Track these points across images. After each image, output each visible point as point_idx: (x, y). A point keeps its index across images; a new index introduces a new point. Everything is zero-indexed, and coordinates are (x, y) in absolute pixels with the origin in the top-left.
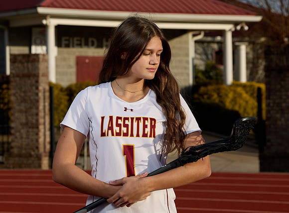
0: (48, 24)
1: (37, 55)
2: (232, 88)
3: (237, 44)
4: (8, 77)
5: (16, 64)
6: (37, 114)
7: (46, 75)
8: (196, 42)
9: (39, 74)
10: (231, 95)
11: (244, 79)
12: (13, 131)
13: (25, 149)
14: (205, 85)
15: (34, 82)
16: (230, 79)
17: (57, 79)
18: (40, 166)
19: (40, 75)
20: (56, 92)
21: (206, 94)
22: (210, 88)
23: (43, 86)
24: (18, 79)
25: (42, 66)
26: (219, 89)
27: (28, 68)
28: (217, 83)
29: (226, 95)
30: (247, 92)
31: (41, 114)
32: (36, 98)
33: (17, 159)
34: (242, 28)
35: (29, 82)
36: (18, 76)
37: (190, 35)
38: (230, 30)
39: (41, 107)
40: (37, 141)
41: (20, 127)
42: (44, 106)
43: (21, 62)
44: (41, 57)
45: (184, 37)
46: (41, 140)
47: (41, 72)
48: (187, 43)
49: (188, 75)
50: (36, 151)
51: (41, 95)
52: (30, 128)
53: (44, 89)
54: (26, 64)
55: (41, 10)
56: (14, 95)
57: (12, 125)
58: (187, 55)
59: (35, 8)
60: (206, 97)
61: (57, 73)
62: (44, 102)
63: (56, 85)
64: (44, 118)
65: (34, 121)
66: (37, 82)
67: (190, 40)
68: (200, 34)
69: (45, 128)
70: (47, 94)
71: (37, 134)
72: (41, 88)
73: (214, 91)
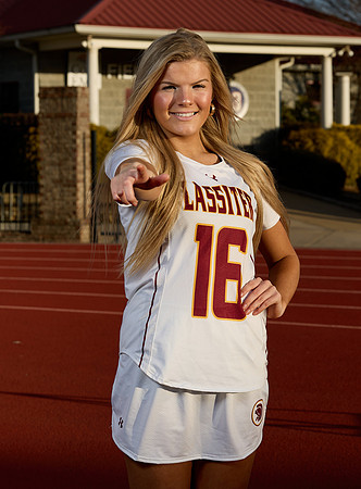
0: (90, 47)
1: (74, 88)
2: (332, 133)
3: (338, 74)
4: (36, 117)
5: (47, 101)
6: (74, 168)
7: (87, 115)
8: (284, 71)
9: (76, 113)
10: (330, 142)
11: (346, 121)
12: (42, 190)
13: (59, 214)
14: (297, 128)
15: (70, 124)
16: (329, 121)
17: (100, 120)
18: (78, 237)
19: (79, 115)
20: (99, 137)
21: (298, 140)
22: (302, 132)
23: (83, 130)
24: (49, 120)
25: (80, 104)
26: (314, 134)
27: (62, 106)
28: (313, 127)
29: (325, 142)
30: (351, 139)
31: (80, 168)
32: (74, 146)
33: (48, 227)
34: (346, 53)
35: (64, 124)
36: (48, 117)
37: (277, 61)
38: (330, 56)
39: (80, 159)
40: (75, 204)
41: (52, 185)
42: (84, 157)
43: (53, 98)
44: (79, 91)
45: (269, 64)
46: (80, 202)
47: (79, 112)
48: (273, 72)
49: (274, 114)
50: (74, 217)
51: (79, 141)
52: (65, 186)
53: (84, 134)
54: (59, 101)
55: (80, 28)
56: (44, 141)
57: (42, 182)
58: (273, 89)
59: (73, 25)
60: (297, 144)
61: (101, 111)
62: (84, 152)
63: (100, 128)
64: (84, 173)
65: (70, 178)
66: (74, 124)
67: (277, 68)
68: (289, 61)
69: (85, 187)
70: (88, 141)
71: (75, 194)
72: (79, 133)
73: (309, 136)
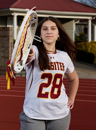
0: (14, 15)
2: (91, 44)
3: (93, 25)
6: (8, 53)
7: (13, 36)
9: (9, 35)
16: (90, 40)
21: (80, 46)
22: (82, 43)
23: (11, 41)
25: (11, 32)
26: (85, 44)
27: (5, 33)
29: (88, 46)
32: (8, 46)
35: (5, 39)
38: (90, 19)
39: (10, 50)
43: (2, 31)
45: (71, 22)
49: (73, 38)
51: (10, 44)
52: (5, 58)
55: (11, 9)
66: (8, 39)
68: (78, 21)
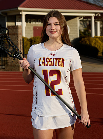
0: (22, 14)
3: (96, 21)
8: (80, 21)
10: (94, 41)
11: (99, 35)
12: (8, 56)
14: (84, 37)
15: (16, 37)
17: (26, 35)
18: (19, 70)
19: (19, 34)
20: (25, 41)
21: (84, 41)
22: (86, 38)
28: (89, 37)
30: (100, 40)
32: (17, 43)
33: (10, 67)
34: (98, 15)
37: (78, 18)
38: (93, 16)
44: (19, 27)
45: (75, 19)
49: (77, 33)
50: (18, 64)
51: (19, 42)
58: (77, 26)
59: (17, 8)
61: (26, 33)
62: (21, 45)
63: (26, 38)
67: (78, 20)
68: (82, 18)
70: (22, 41)
